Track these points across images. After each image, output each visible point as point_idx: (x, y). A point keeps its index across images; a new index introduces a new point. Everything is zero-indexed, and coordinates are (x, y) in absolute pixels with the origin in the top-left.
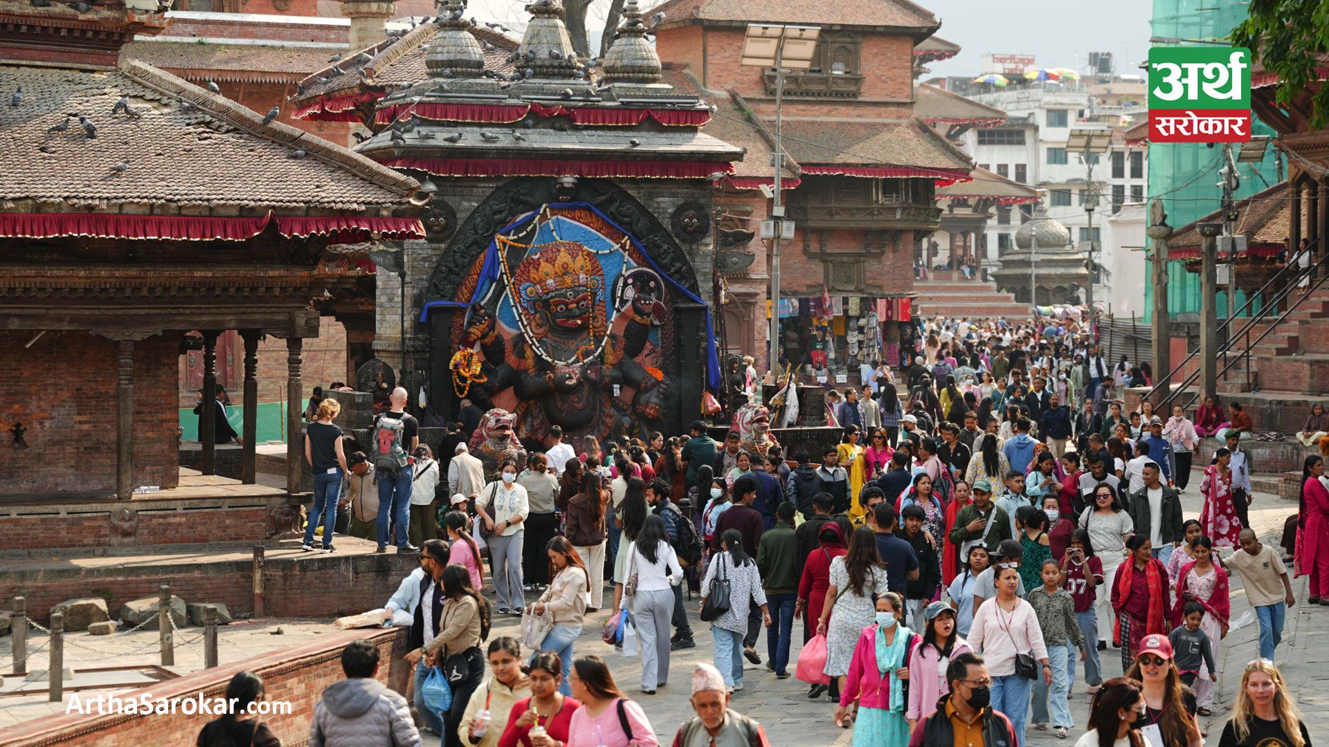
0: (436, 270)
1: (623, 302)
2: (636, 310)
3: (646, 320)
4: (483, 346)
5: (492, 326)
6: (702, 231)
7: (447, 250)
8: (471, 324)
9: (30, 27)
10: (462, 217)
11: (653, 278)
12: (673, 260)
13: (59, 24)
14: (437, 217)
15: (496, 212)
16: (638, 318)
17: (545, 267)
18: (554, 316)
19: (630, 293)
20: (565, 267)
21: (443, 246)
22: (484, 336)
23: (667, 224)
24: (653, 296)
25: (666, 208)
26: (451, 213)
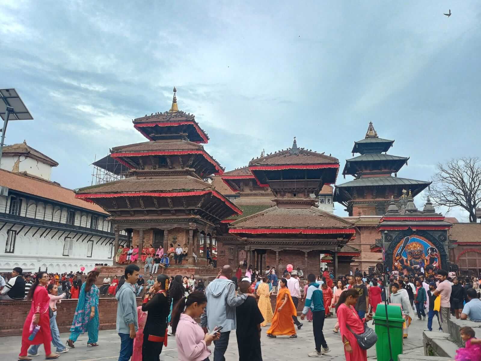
0: (389, 247)
1: (428, 253)
2: (431, 255)
3: (433, 257)
4: (399, 261)
5: (401, 257)
6: (445, 240)
7: (391, 243)
8: (396, 257)
9: (296, 202)
10: (394, 237)
11: (435, 249)
12: (439, 245)
13: (301, 201)
14: (389, 237)
15: (400, 237)
16: (432, 256)
17: (411, 246)
18: (413, 255)
19: (430, 251)
20: (415, 246)
21: (390, 242)
22: (399, 259)
23: (437, 238)
24: (435, 252)
25: (436, 235)
26: (391, 237)
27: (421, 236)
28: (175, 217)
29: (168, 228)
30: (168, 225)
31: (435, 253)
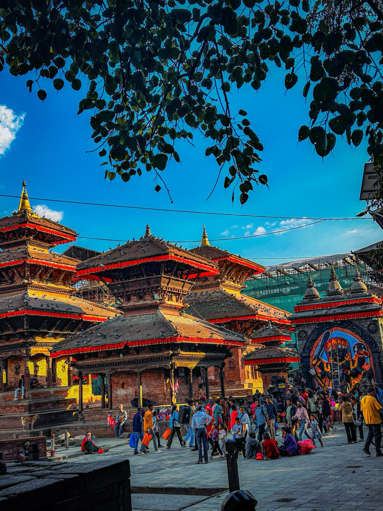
0: (305, 348)
3: (362, 356)
6: (377, 330)
7: (307, 342)
9: (142, 307)
10: (309, 333)
11: (363, 344)
13: (146, 305)
14: (303, 334)
15: (318, 332)
19: (356, 349)
21: (305, 341)
23: (366, 329)
25: (365, 325)
26: (306, 333)
27: (345, 328)
28: (8, 343)
29: (3, 357)
30: (3, 353)
31: (364, 350)
